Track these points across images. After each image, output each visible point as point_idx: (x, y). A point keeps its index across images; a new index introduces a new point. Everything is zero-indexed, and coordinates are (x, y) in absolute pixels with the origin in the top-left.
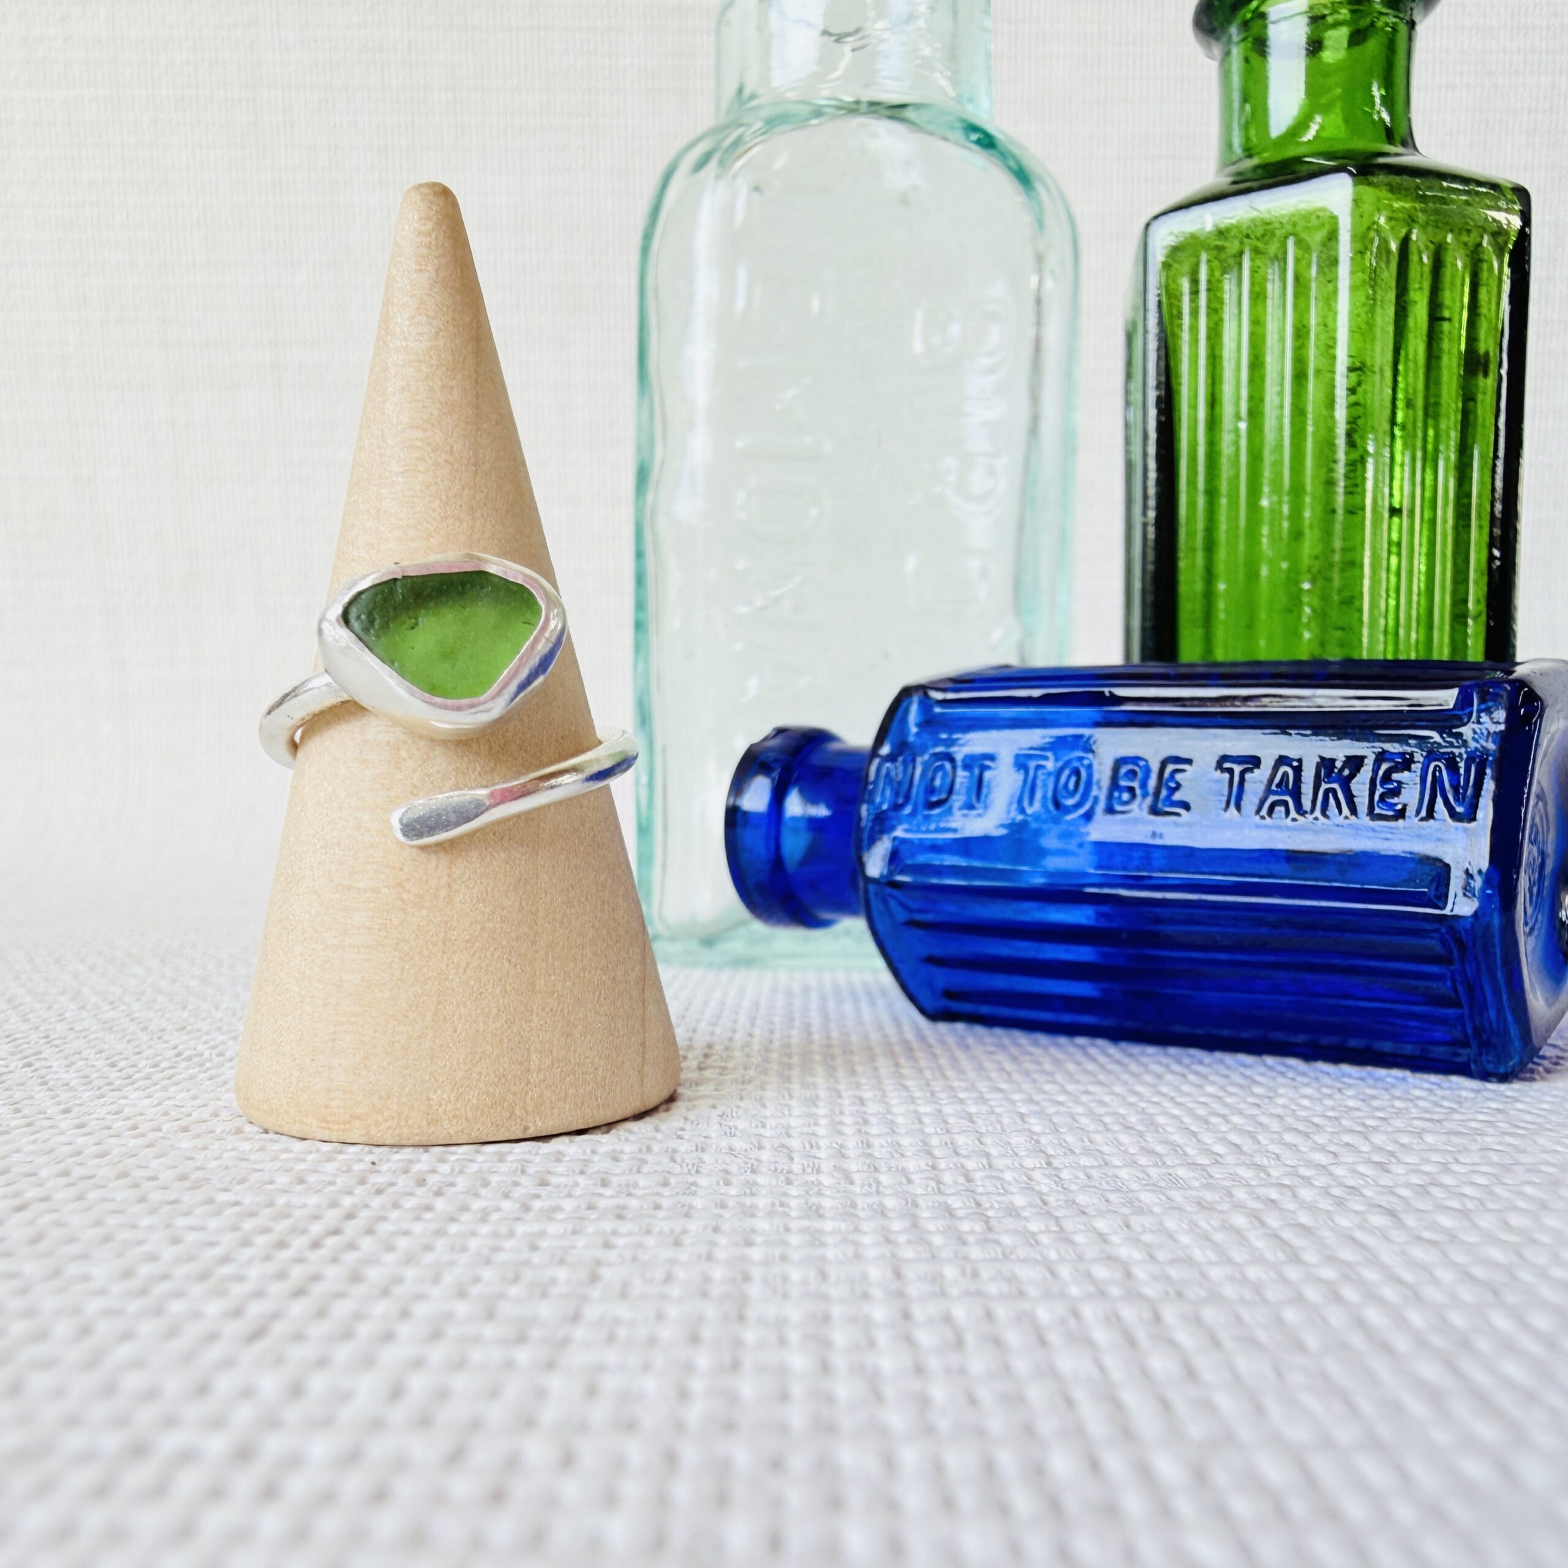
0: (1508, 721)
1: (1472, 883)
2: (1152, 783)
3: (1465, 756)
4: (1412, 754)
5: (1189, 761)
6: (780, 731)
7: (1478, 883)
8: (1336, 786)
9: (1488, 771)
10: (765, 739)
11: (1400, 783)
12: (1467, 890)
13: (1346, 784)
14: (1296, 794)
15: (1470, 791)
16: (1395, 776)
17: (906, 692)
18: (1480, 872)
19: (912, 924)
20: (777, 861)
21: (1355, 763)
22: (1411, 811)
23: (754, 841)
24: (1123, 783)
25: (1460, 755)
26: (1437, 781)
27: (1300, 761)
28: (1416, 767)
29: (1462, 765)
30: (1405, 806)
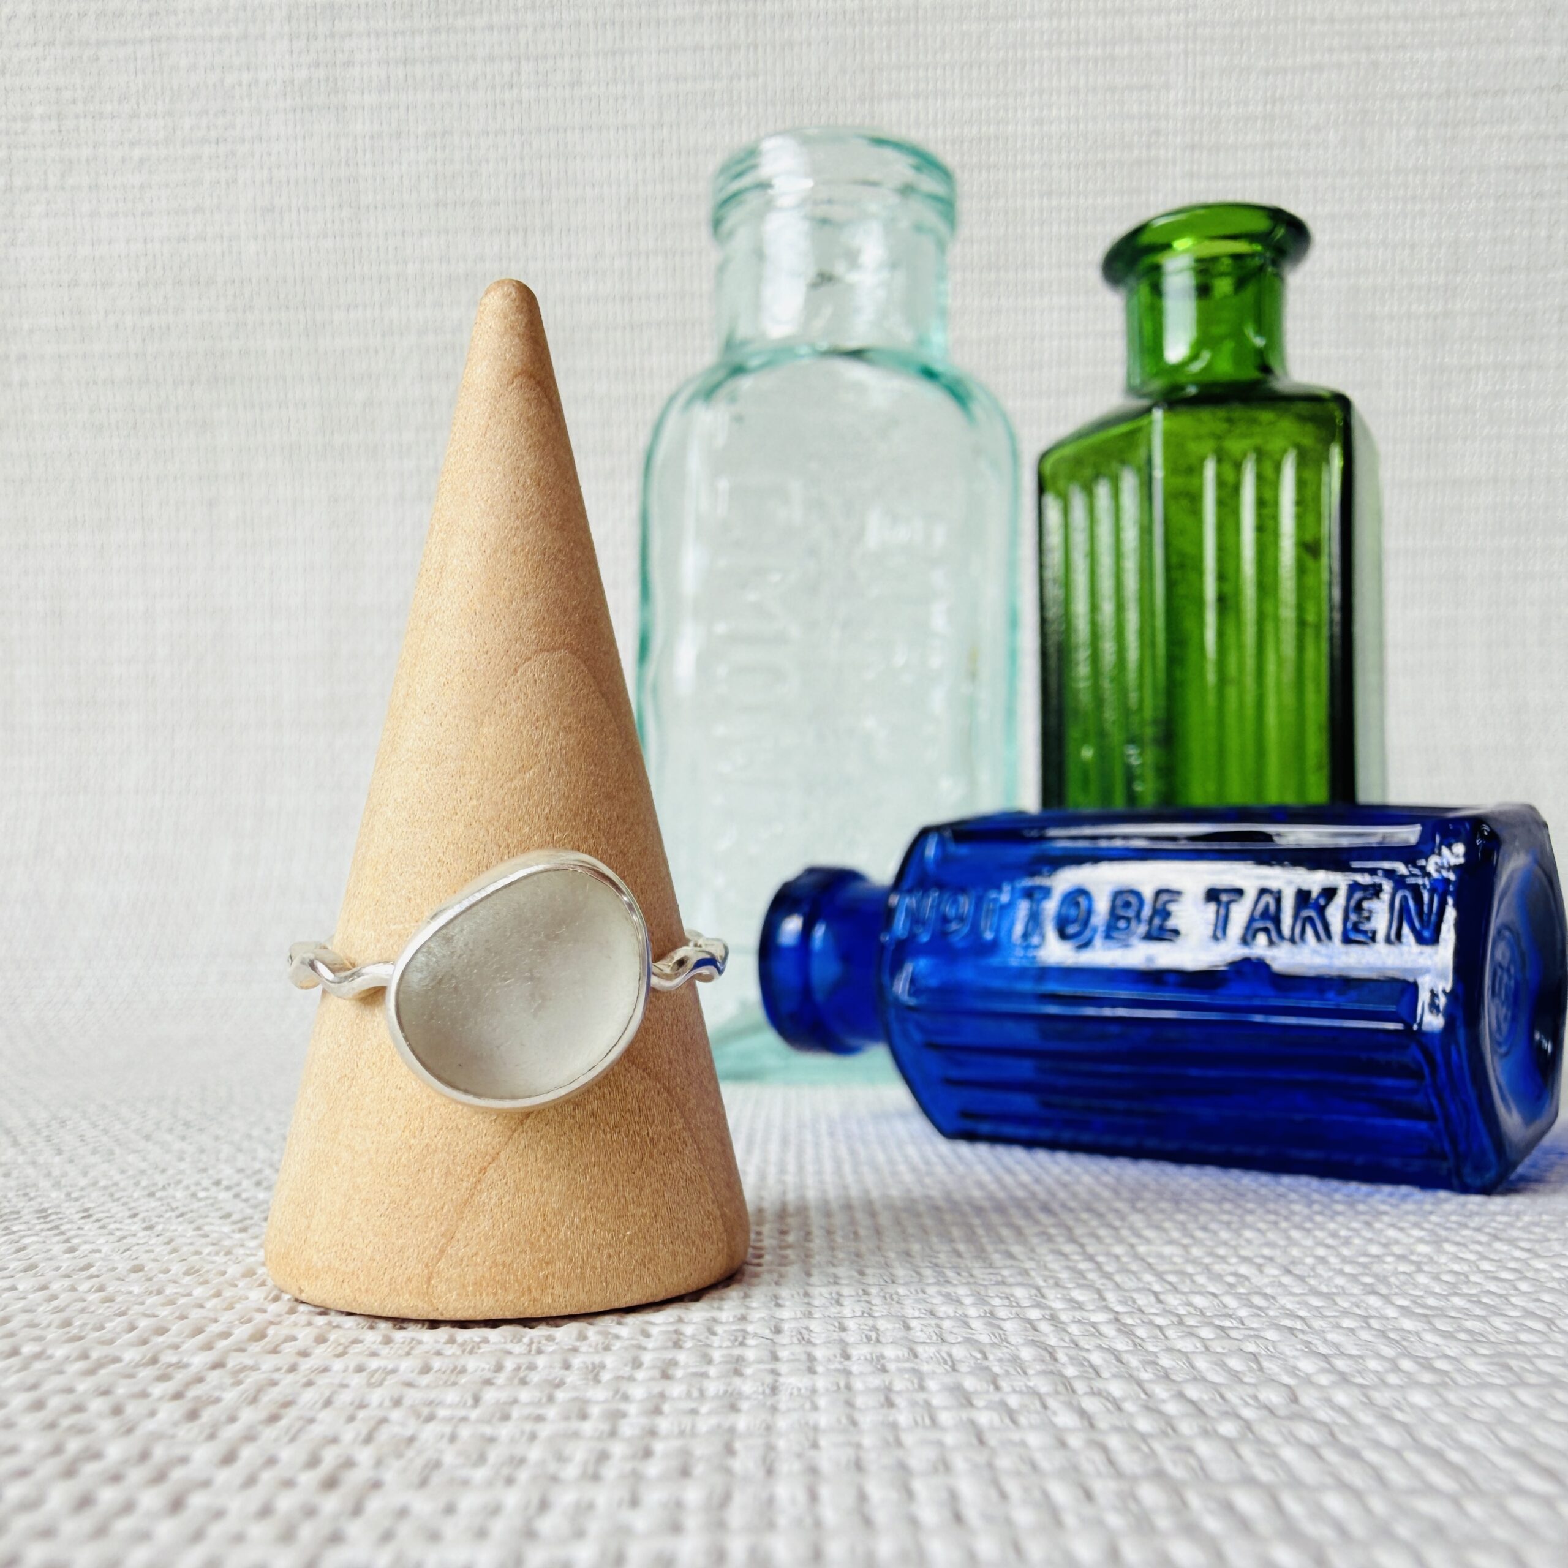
0: (1467, 855)
1: (1437, 1001)
2: (1147, 912)
3: (1428, 887)
4: (1380, 886)
5: (1178, 893)
6: (811, 871)
7: (1442, 1001)
8: (1312, 913)
9: (1450, 901)
10: (799, 878)
11: (1370, 912)
12: (1434, 1007)
13: (1321, 911)
14: (1277, 920)
15: (1433, 918)
16: (1366, 905)
17: (924, 834)
18: (1444, 991)
19: (931, 1046)
20: (806, 989)
21: (1329, 893)
22: (1381, 935)
23: (786, 971)
24: (1121, 912)
25: (1424, 886)
26: (1404, 908)
27: (1279, 892)
28: (1385, 896)
29: (1426, 896)
30: (1374, 933)
